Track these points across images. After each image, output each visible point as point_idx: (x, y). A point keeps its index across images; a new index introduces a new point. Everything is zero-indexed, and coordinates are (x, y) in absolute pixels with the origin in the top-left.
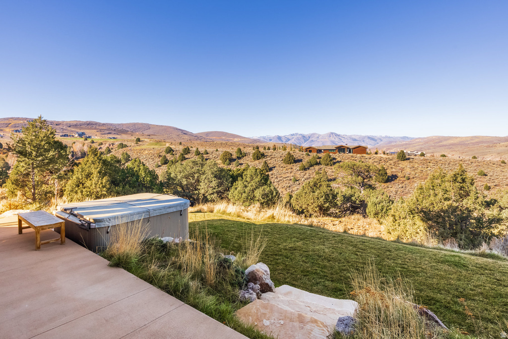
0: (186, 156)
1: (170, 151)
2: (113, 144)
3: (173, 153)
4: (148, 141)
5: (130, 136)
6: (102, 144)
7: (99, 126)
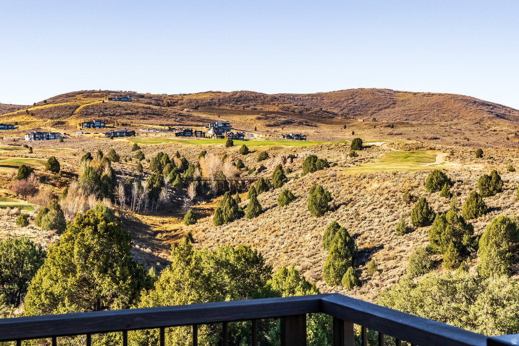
0: (490, 202)
1: (441, 182)
2: (292, 157)
3: (451, 190)
4: (385, 147)
5: (338, 128)
6: (265, 156)
7: (263, 103)
